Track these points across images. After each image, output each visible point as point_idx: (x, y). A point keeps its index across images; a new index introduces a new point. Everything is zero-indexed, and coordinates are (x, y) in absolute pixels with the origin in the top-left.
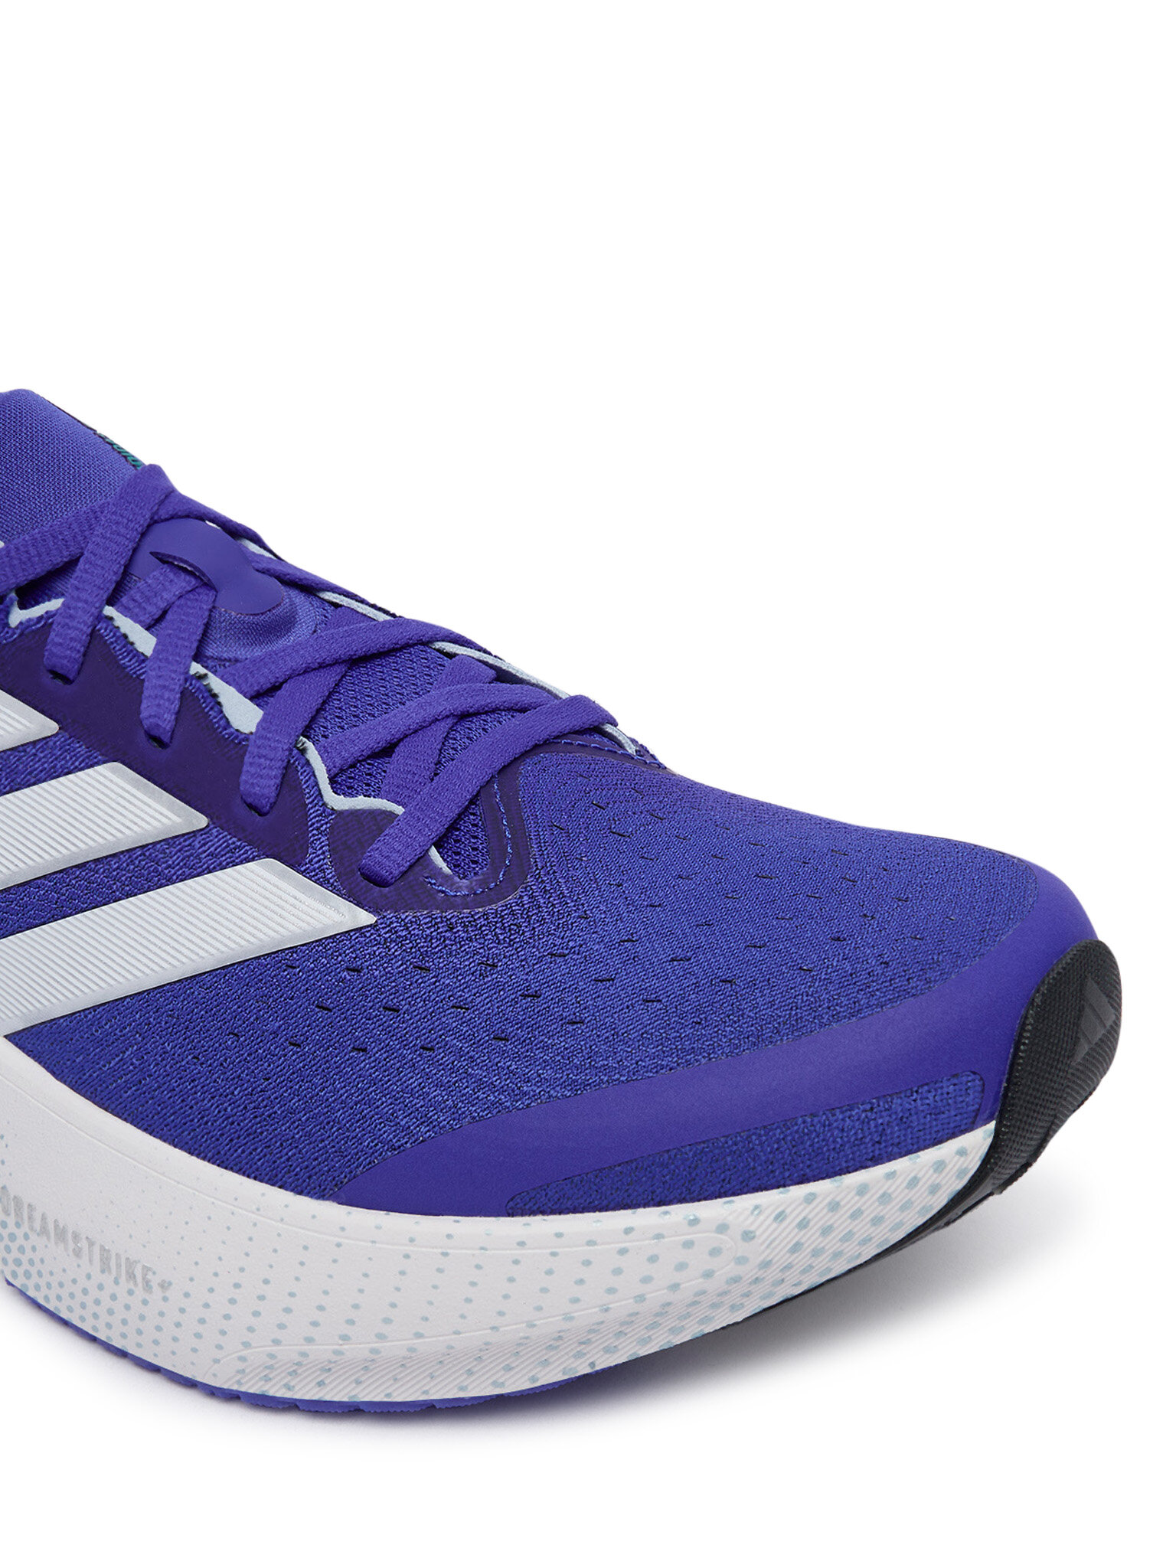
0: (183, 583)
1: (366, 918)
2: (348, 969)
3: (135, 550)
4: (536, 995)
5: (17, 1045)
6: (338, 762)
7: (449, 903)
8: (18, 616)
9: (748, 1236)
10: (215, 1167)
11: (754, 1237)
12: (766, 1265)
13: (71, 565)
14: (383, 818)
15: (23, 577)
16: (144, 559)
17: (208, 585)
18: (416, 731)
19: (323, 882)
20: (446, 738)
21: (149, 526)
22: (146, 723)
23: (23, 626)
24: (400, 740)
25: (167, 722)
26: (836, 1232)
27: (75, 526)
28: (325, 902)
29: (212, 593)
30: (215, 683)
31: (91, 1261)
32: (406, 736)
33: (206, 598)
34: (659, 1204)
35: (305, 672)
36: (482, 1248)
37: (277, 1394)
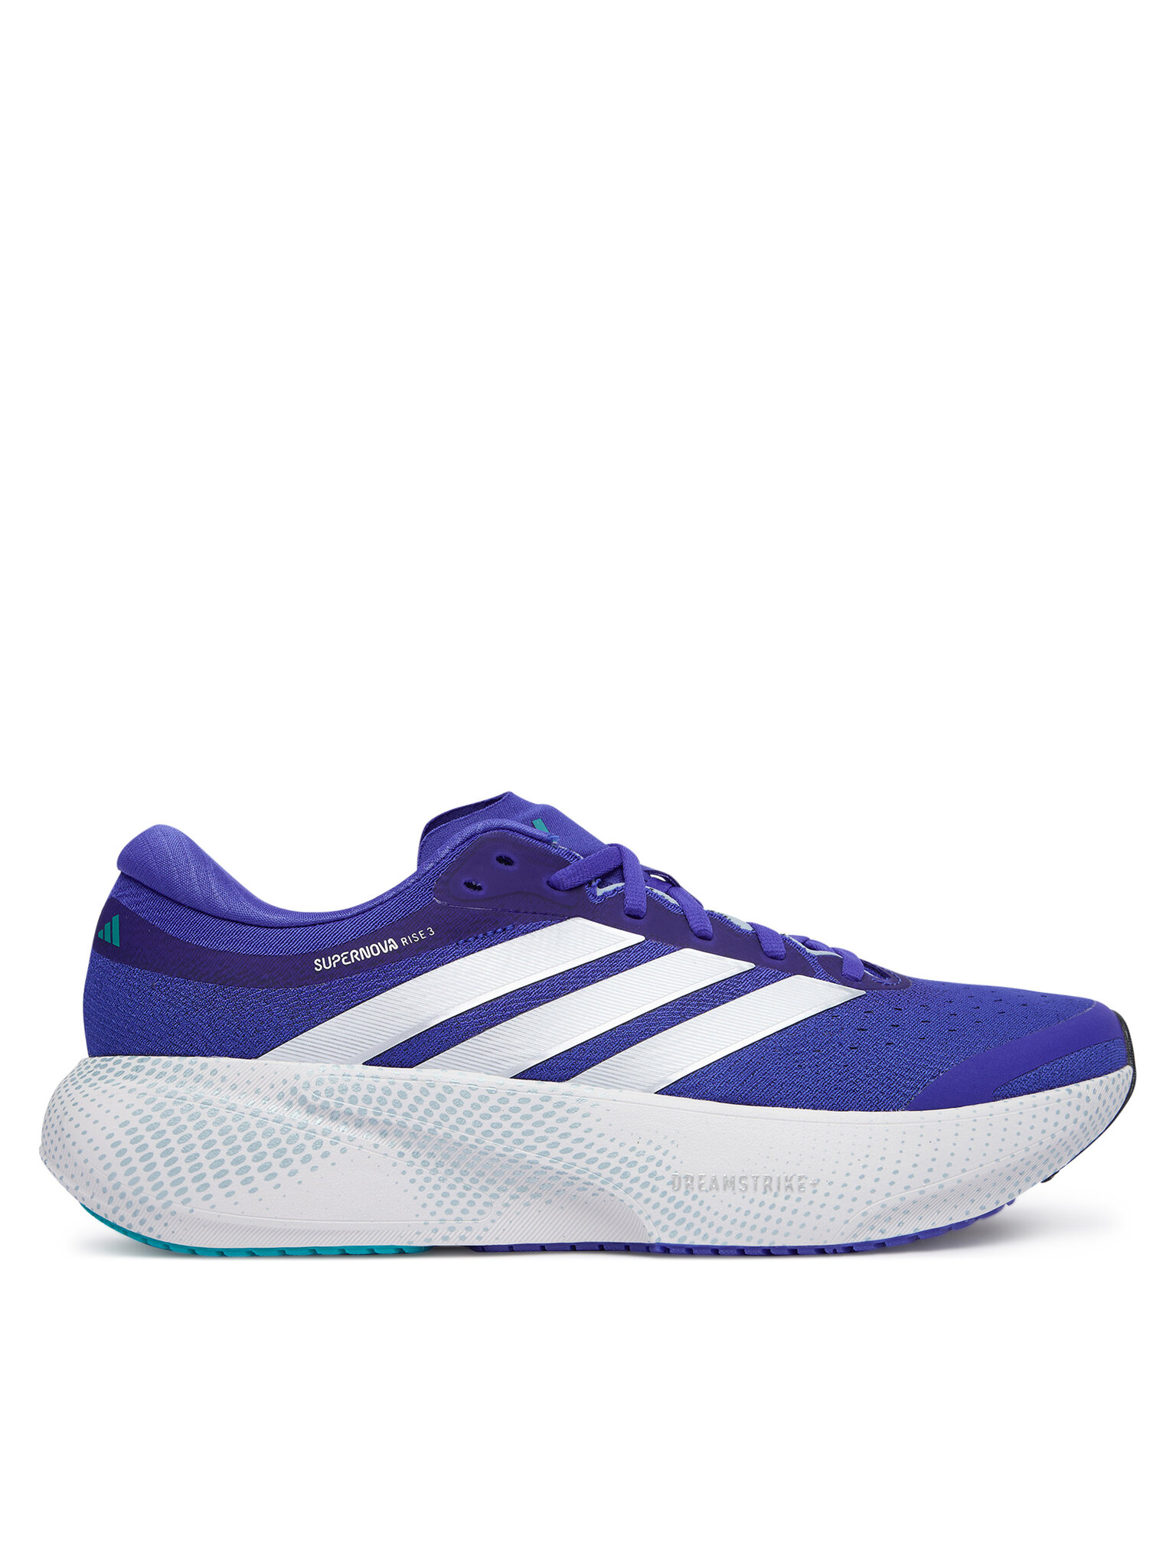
1: (859, 992)
2: (866, 1012)
7: (887, 987)
8: (600, 891)
19: (831, 981)
22: (695, 929)
23: (606, 895)
28: (836, 988)
36: (991, 1115)
37: (876, 1239)
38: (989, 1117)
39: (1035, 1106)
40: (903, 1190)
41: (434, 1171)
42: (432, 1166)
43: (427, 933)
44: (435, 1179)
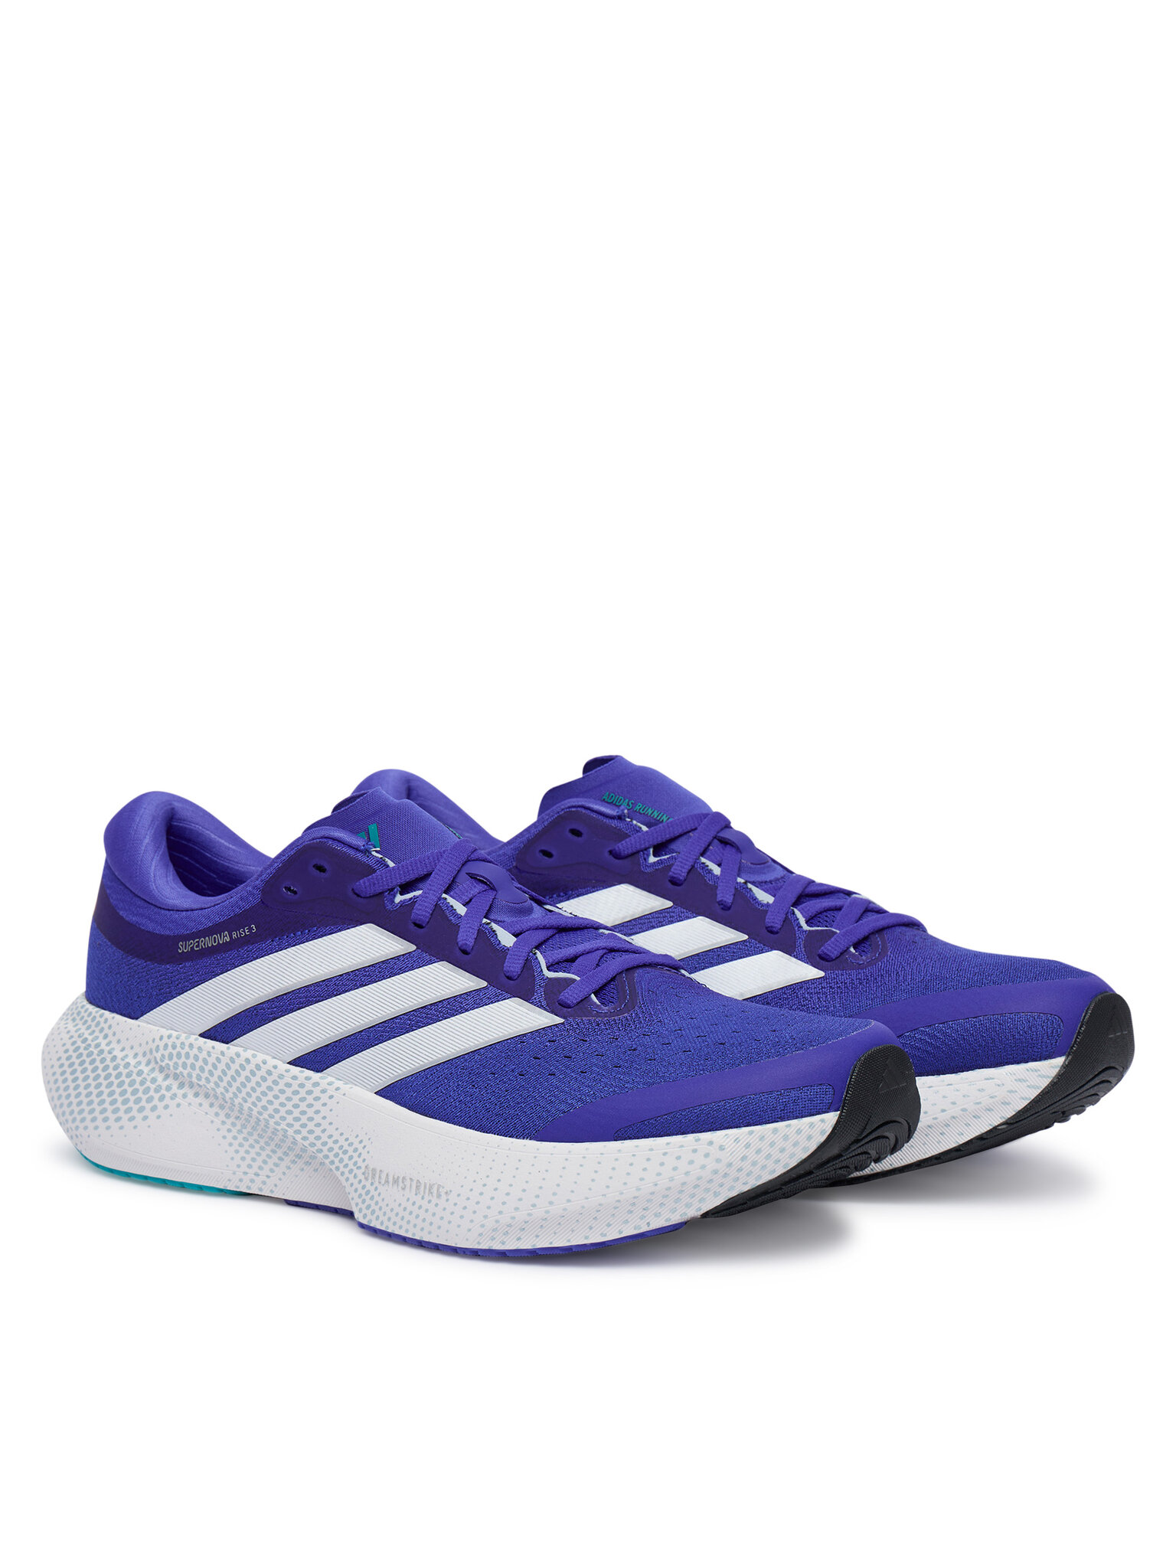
0: (480, 887)
1: (559, 1020)
2: (549, 1041)
3: (459, 871)
4: (635, 1050)
5: (381, 1096)
6: (551, 961)
7: (598, 1014)
8: (399, 898)
9: (722, 1148)
10: (479, 1132)
11: (724, 1149)
12: (730, 1165)
13: (427, 876)
14: (569, 982)
15: (403, 881)
16: (463, 876)
17: (493, 889)
18: (588, 953)
19: (541, 1007)
20: (602, 956)
21: (466, 862)
22: (460, 944)
23: (402, 902)
24: (580, 955)
25: (471, 942)
26: (764, 1152)
27: (431, 858)
28: (540, 1014)
29: (495, 893)
30: (495, 926)
31: (410, 1190)
32: (583, 954)
33: (491, 895)
34: (683, 1134)
35: (536, 929)
36: (602, 1154)
37: (497, 1248)
38: (599, 1156)
39: (651, 1150)
40: (513, 1211)
41: (240, 1132)
42: (238, 1127)
43: (251, 929)
44: (240, 1137)
